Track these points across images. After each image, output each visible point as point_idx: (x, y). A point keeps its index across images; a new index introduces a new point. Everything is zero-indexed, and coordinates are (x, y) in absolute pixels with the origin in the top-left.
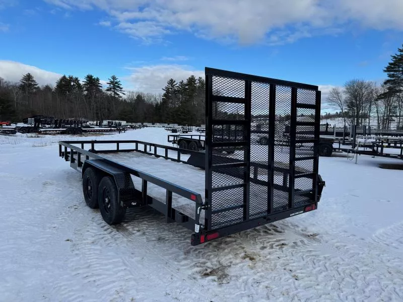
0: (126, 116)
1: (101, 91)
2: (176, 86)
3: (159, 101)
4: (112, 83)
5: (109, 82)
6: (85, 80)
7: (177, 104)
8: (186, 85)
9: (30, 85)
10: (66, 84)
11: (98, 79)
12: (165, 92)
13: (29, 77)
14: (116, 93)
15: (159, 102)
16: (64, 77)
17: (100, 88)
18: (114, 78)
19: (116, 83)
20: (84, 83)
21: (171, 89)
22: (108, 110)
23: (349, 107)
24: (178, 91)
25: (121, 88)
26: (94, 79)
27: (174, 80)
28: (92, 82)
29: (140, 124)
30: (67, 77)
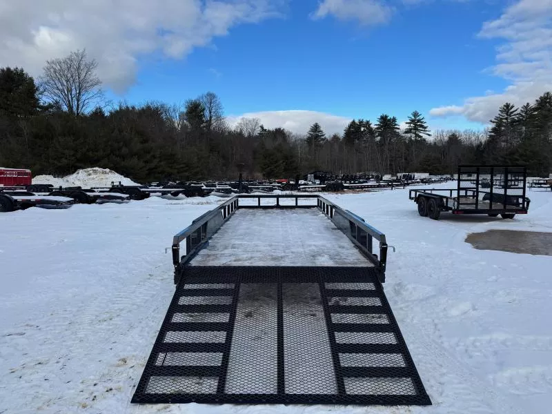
0: (429, 166)
1: (398, 135)
2: (515, 113)
3: (484, 138)
4: (412, 121)
5: (409, 121)
6: (378, 123)
7: (516, 142)
8: (535, 109)
9: (317, 136)
10: (355, 130)
11: (394, 120)
12: (493, 125)
13: (316, 128)
14: (417, 135)
15: (483, 141)
16: (354, 122)
17: (397, 130)
18: (416, 114)
19: (419, 121)
20: (376, 127)
21: (506, 119)
22: (406, 159)
24: (519, 121)
25: (425, 128)
26: (389, 120)
27: (511, 105)
28: (387, 124)
29: (449, 176)
30: (357, 121)
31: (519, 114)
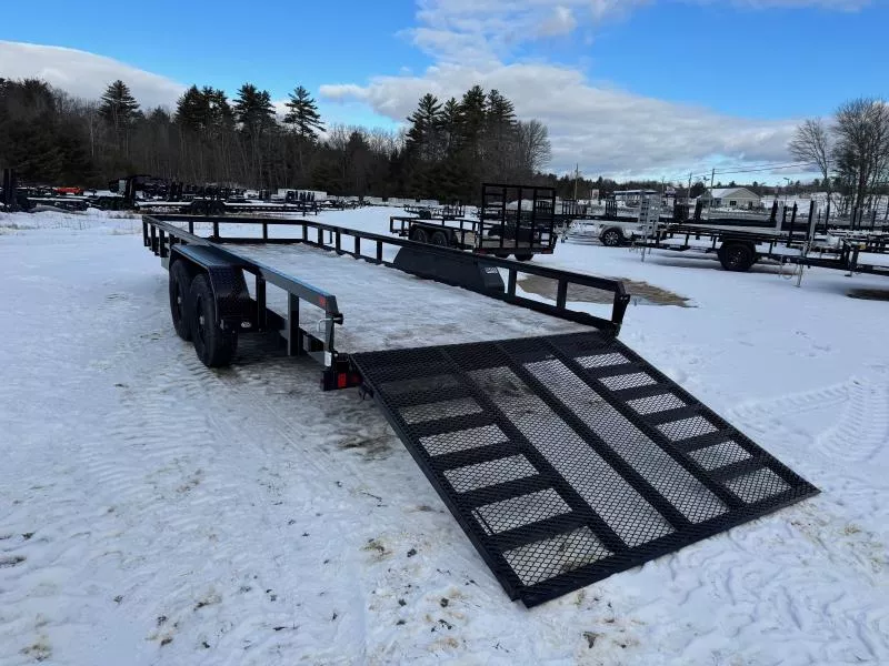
0: (325, 180)
1: (272, 122)
2: (439, 110)
3: (400, 145)
4: (296, 103)
5: (290, 102)
6: (239, 98)
7: (441, 155)
8: (462, 108)
9: (123, 107)
10: (198, 105)
11: (266, 96)
12: (411, 125)
13: (119, 90)
14: (304, 128)
15: (399, 147)
16: (194, 90)
17: (272, 115)
18: (301, 92)
19: (306, 104)
20: (236, 104)
21: (428, 118)
22: (289, 166)
23: (843, 166)
24: (443, 123)
25: (317, 117)
26: (259, 94)
27: (433, 98)
28: (254, 102)
29: (356, 199)
30: (200, 89)
31: (443, 113)
